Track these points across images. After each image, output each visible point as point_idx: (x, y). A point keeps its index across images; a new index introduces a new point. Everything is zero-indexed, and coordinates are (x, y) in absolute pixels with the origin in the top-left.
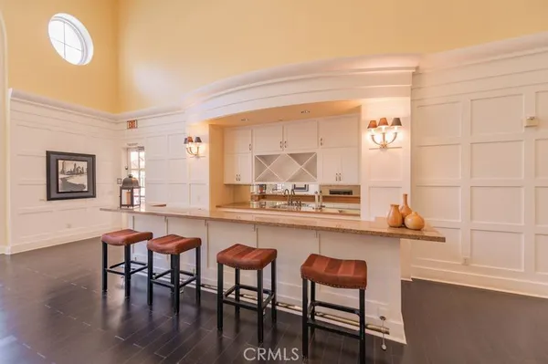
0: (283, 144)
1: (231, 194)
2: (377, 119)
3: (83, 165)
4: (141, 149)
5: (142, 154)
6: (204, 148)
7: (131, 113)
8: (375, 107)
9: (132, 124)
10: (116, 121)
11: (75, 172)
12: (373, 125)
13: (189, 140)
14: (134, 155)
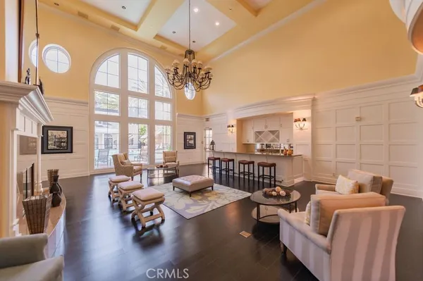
0: (266, 127)
1: (247, 148)
2: (297, 118)
3: (193, 136)
4: (211, 129)
5: (211, 131)
6: (234, 129)
7: (208, 115)
8: (299, 114)
9: (207, 120)
10: (201, 118)
11: (190, 139)
12: (296, 121)
13: (229, 126)
14: (207, 132)
